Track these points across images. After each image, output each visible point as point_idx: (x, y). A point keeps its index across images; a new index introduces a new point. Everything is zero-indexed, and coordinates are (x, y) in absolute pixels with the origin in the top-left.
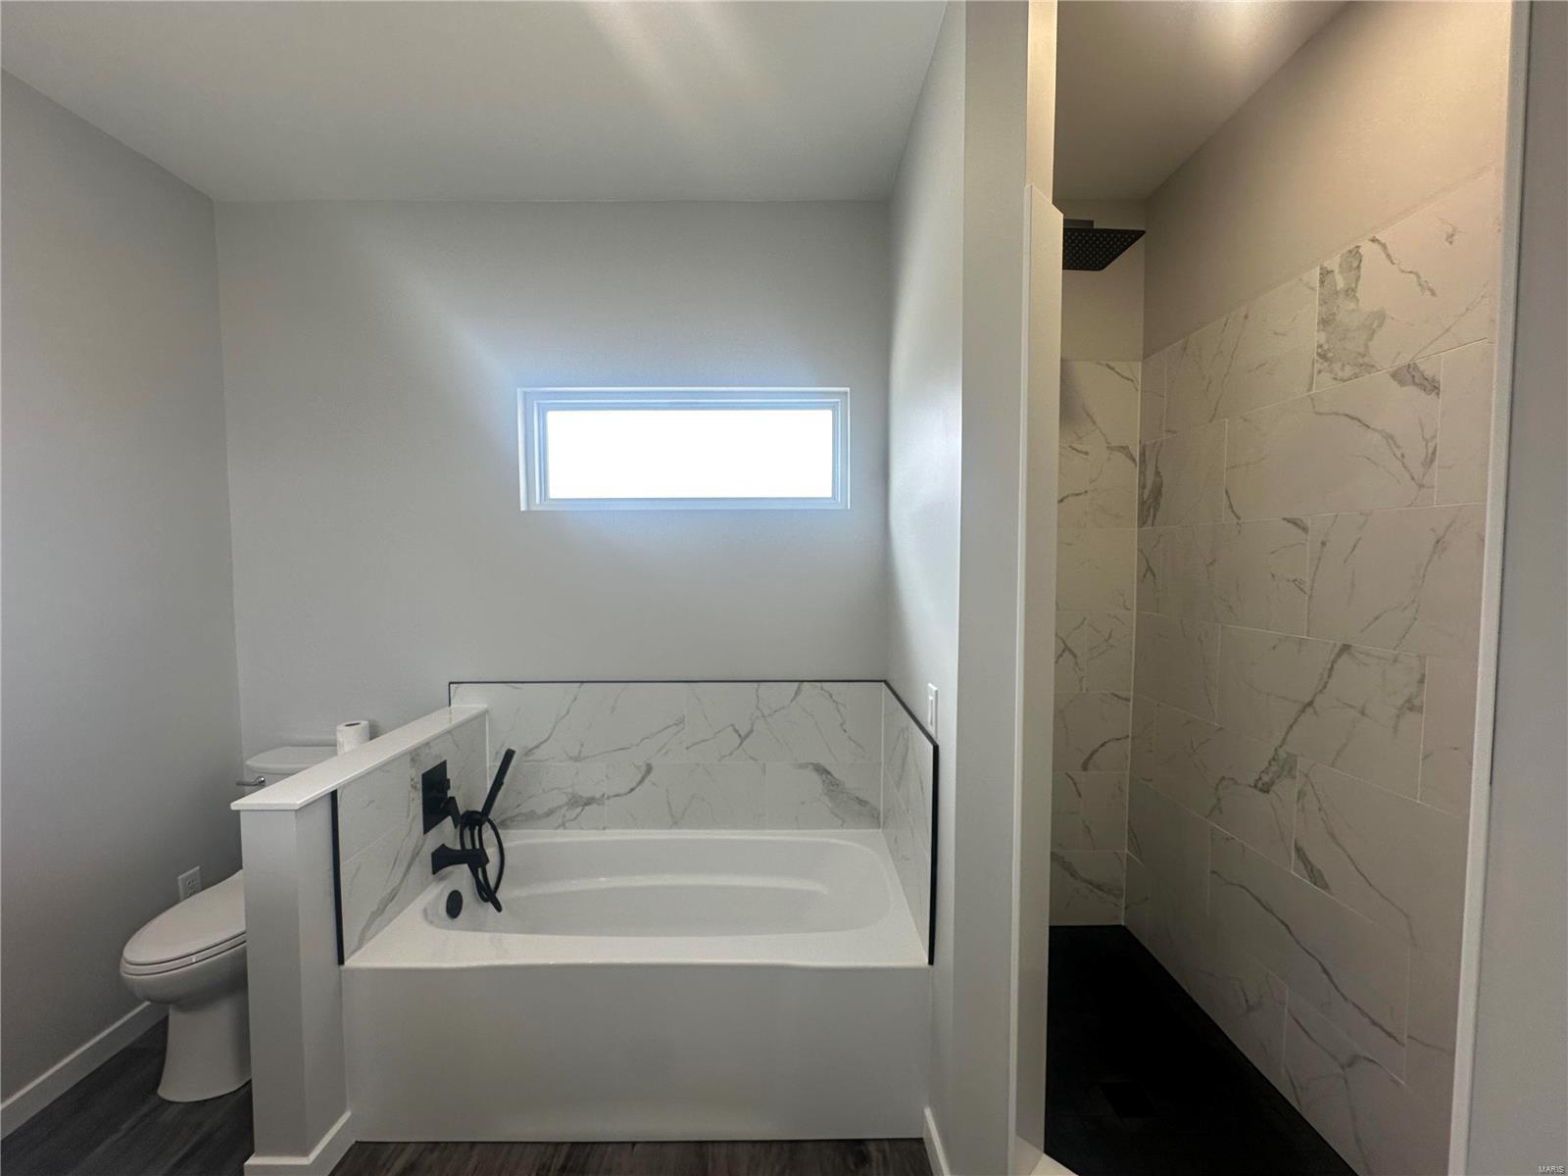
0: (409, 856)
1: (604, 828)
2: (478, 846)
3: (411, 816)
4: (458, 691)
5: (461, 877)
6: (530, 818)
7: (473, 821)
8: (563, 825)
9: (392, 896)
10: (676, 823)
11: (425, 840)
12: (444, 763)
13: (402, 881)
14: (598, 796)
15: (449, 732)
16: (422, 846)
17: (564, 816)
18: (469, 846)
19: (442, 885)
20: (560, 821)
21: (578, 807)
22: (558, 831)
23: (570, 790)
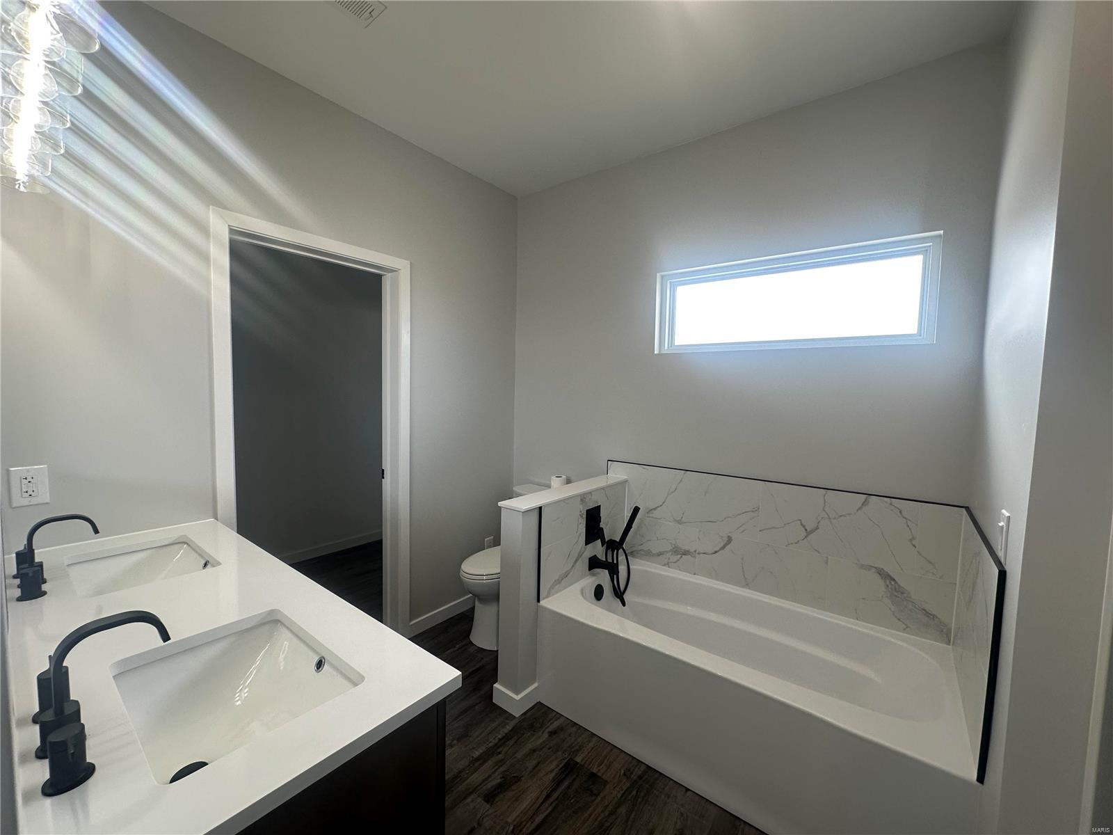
0: (576, 555)
1: (695, 574)
2: (615, 562)
3: (579, 532)
4: (613, 466)
5: (603, 577)
6: (648, 554)
7: (613, 546)
8: (667, 564)
9: (566, 575)
10: (747, 585)
11: (585, 549)
12: (600, 506)
13: (571, 568)
14: (692, 550)
15: (603, 488)
16: (583, 553)
17: (669, 559)
18: (610, 560)
19: (594, 578)
20: (666, 561)
21: (678, 554)
22: (664, 567)
23: (674, 542)
